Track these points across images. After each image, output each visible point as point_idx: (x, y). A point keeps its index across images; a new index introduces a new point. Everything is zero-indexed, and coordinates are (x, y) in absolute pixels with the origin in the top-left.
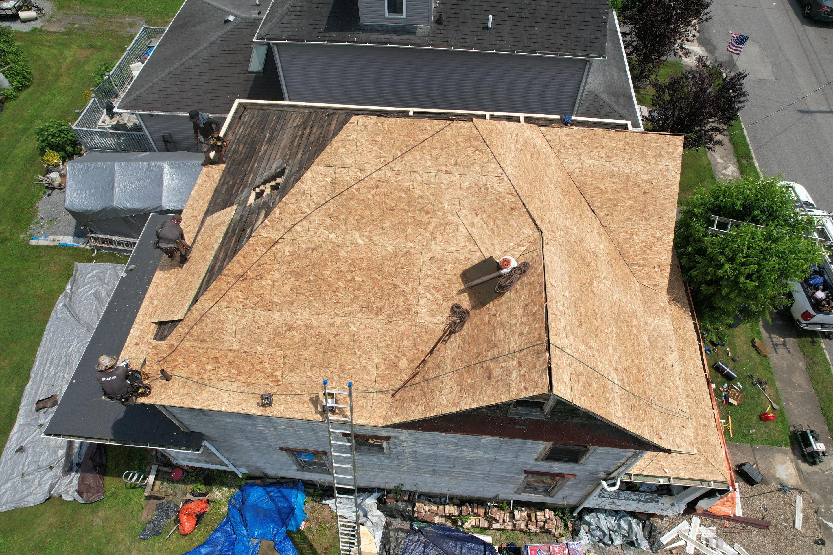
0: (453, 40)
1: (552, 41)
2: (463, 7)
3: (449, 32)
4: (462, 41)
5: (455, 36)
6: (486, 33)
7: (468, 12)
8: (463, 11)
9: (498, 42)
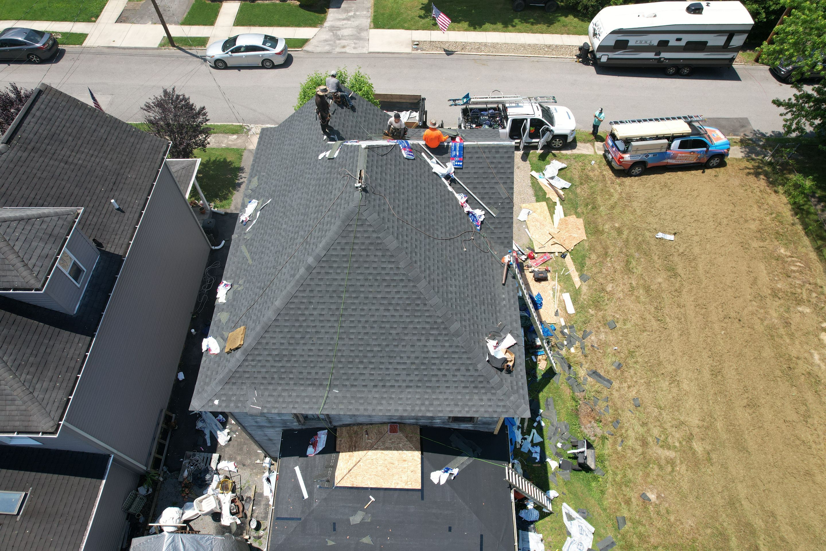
0: (122, 239)
1: (146, 170)
2: (88, 222)
4: (125, 233)
5: (117, 237)
6: (122, 212)
7: (95, 219)
8: (93, 223)
9: (135, 206)
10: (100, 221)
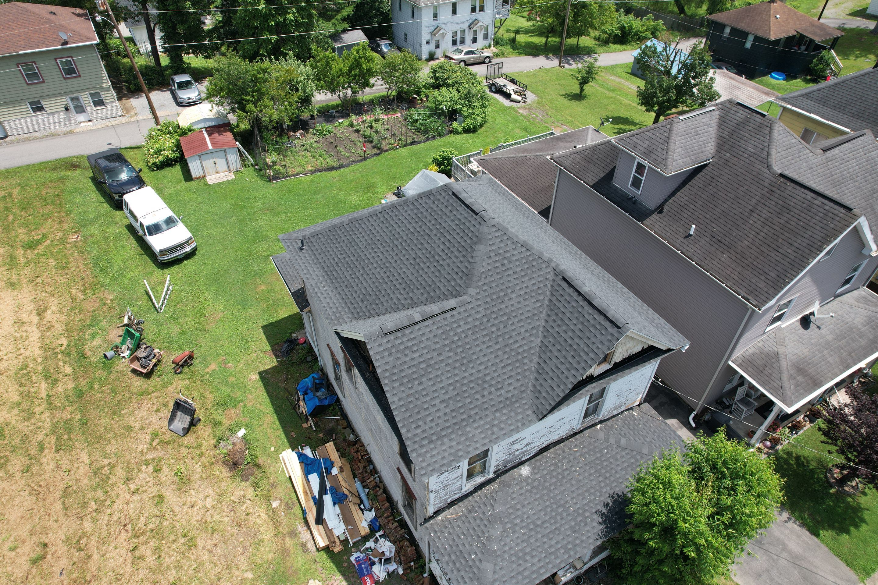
0: (659, 228)
1: (729, 272)
2: (685, 211)
3: (661, 221)
4: (664, 232)
5: (662, 225)
6: (686, 237)
7: (685, 215)
8: (682, 213)
9: (688, 248)
10: (683, 219)
